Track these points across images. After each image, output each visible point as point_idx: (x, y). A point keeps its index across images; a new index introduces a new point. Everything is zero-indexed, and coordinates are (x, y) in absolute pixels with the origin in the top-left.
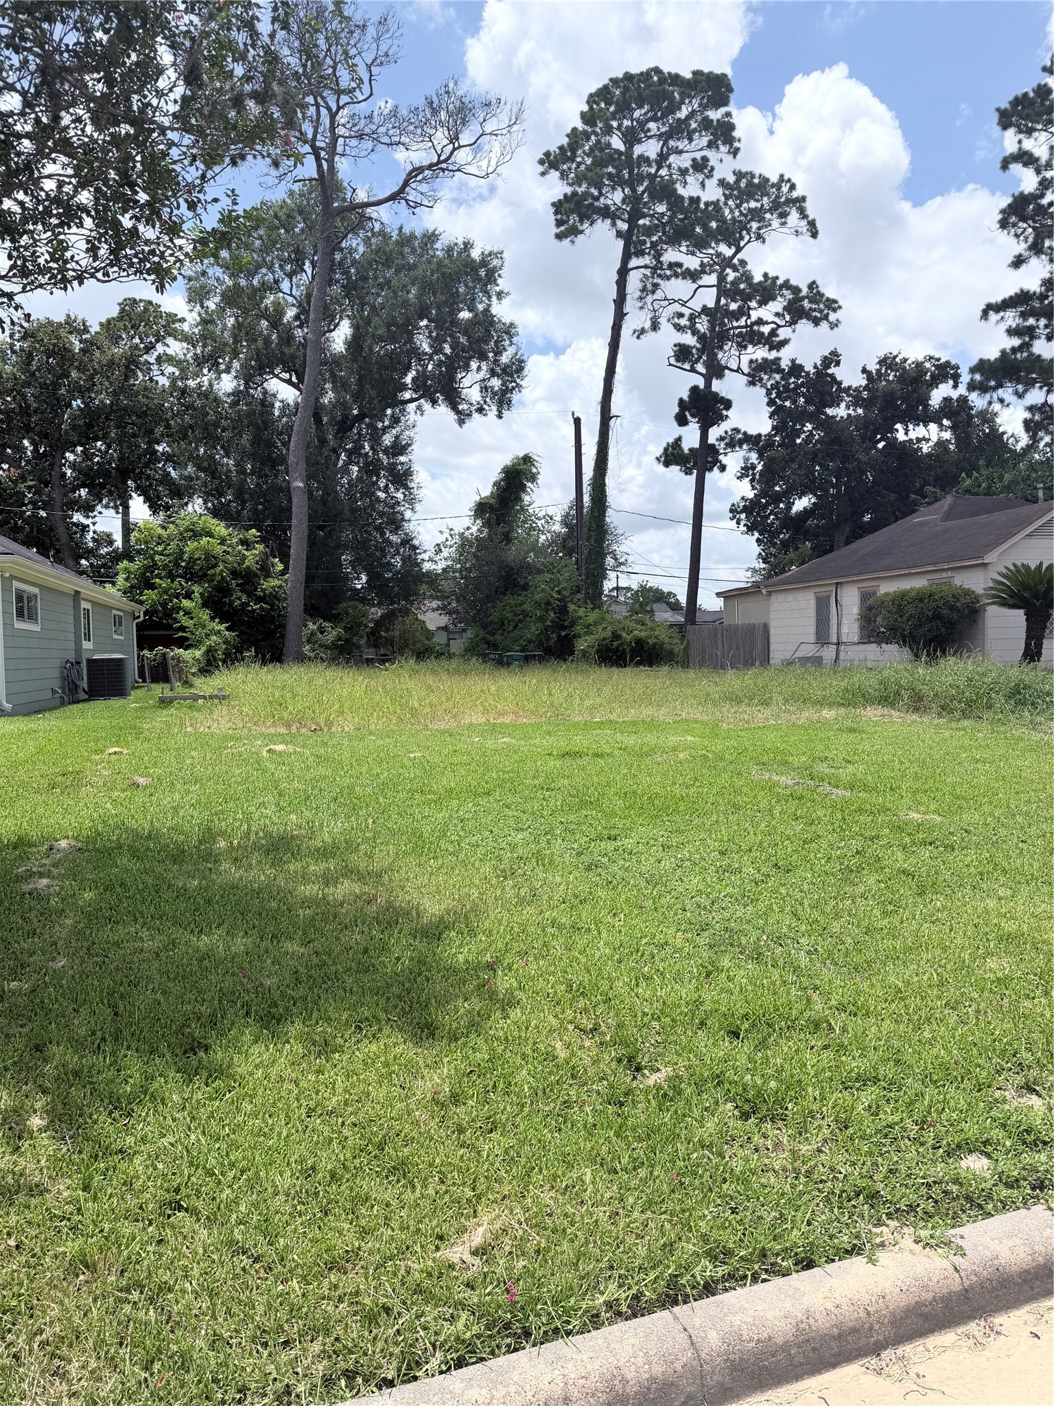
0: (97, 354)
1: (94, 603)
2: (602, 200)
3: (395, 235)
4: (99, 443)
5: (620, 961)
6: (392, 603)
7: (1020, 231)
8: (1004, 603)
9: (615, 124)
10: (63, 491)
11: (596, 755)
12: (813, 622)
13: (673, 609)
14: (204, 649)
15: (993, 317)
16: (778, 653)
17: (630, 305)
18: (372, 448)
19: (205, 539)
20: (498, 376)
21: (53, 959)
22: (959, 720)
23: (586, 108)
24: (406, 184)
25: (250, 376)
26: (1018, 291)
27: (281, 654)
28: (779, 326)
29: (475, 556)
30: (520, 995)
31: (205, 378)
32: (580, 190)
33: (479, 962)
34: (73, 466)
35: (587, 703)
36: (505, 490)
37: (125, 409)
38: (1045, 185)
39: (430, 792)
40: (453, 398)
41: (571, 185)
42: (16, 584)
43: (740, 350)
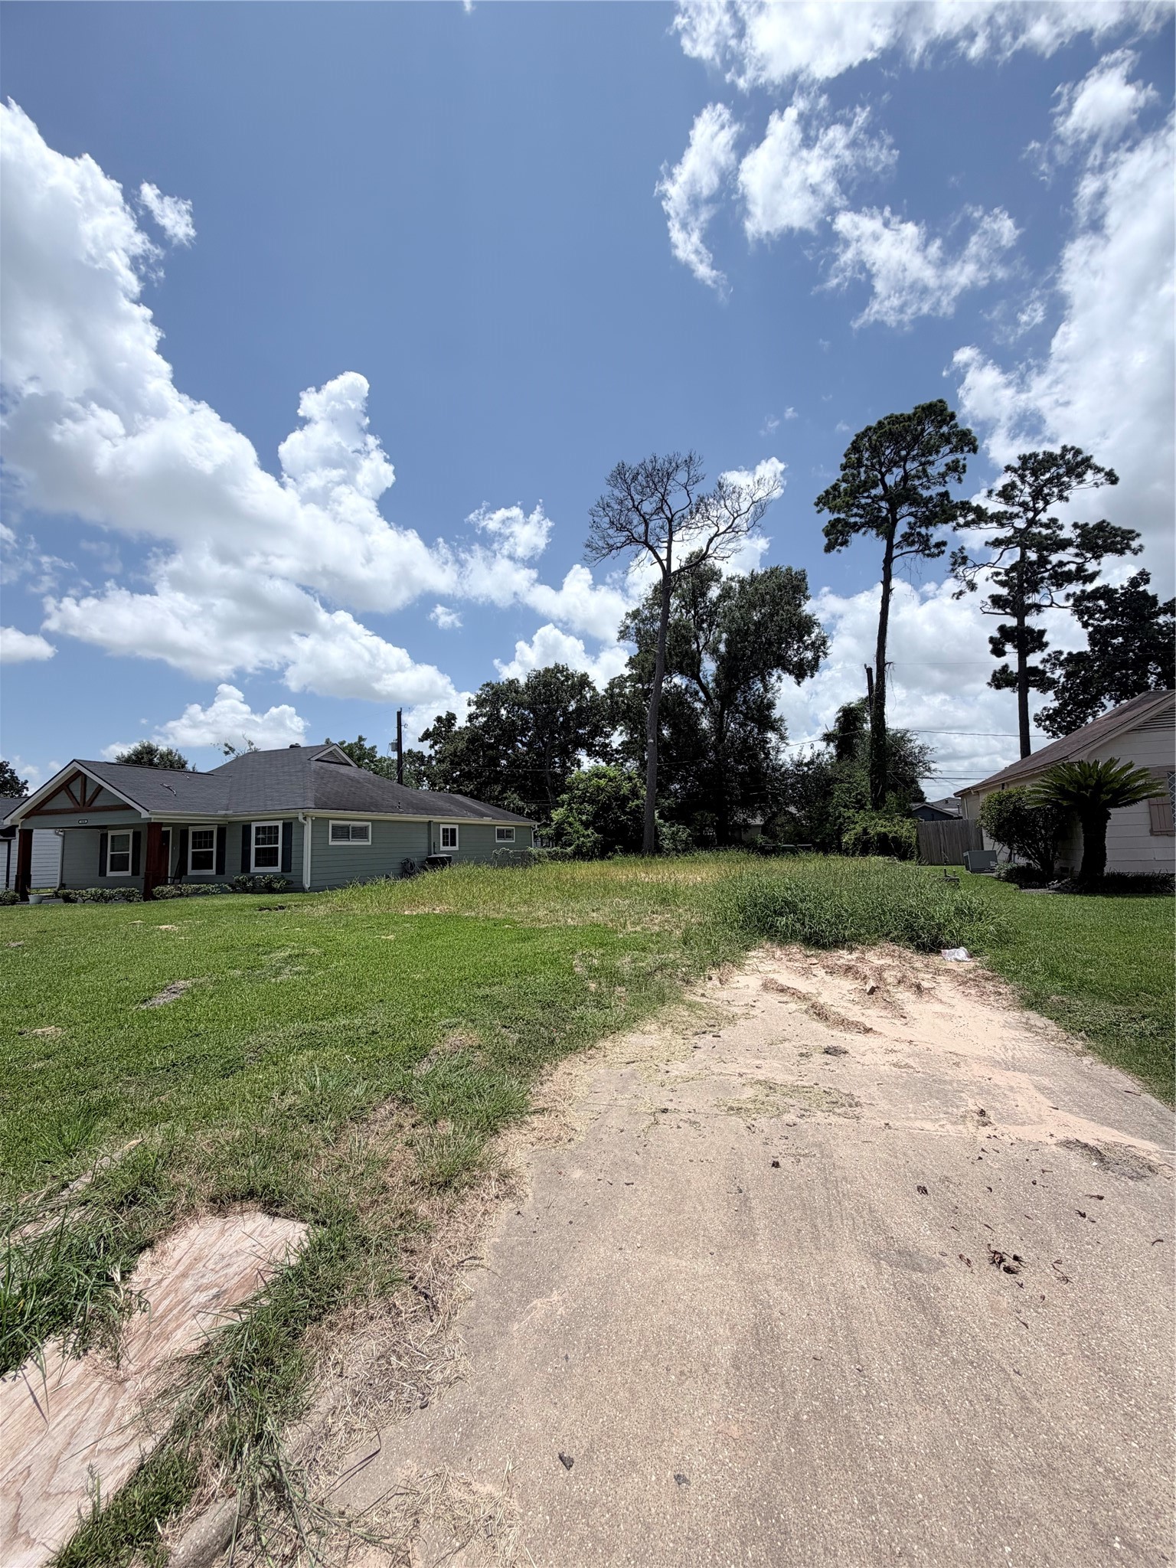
1: (462, 825)
28: (1083, 563)
41: (837, 513)
42: (334, 822)
43: (1054, 588)
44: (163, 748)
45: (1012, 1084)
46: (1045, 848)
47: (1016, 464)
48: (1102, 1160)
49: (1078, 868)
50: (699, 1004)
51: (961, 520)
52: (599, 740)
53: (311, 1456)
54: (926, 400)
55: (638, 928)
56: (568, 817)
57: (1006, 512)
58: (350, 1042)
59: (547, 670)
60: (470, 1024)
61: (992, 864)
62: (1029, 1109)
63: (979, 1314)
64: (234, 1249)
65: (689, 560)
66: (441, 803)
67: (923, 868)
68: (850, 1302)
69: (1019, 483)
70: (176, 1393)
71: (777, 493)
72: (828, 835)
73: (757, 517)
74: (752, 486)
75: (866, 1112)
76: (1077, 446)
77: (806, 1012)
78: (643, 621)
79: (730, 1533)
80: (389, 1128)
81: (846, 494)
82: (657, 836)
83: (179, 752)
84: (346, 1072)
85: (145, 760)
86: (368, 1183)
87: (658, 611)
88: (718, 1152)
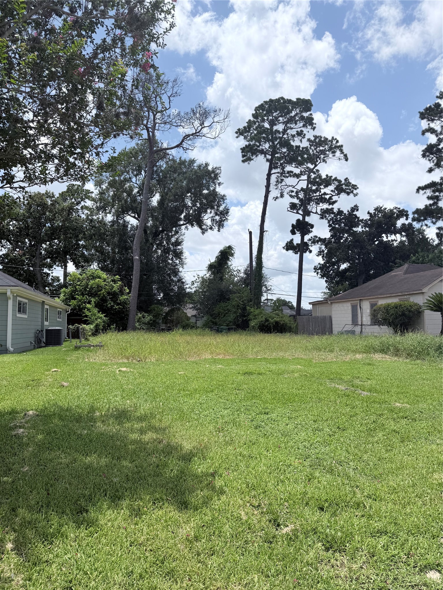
0: (57, 206)
1: (50, 306)
2: (261, 147)
3: (178, 160)
4: (56, 241)
5: (270, 473)
6: (173, 306)
7: (430, 158)
8: (432, 309)
9: (266, 118)
10: (40, 260)
11: (259, 374)
12: (350, 315)
13: (291, 309)
14: (94, 325)
15: (421, 192)
16: (336, 328)
17: (272, 188)
18: (167, 243)
19: (98, 280)
20: (218, 215)
21: (23, 467)
22: (415, 360)
23: (254, 112)
24: (183, 141)
25: (119, 214)
26: (431, 182)
27: (126, 327)
28: (333, 196)
29: (208, 286)
30: (225, 489)
31: (100, 216)
32: (252, 143)
33: (208, 473)
34: (45, 250)
35: (255, 350)
36: (220, 260)
37: (67, 227)
38: (440, 141)
39: (187, 390)
40: (200, 223)
41: (248, 141)
42: (18, 298)
43: (317, 205)
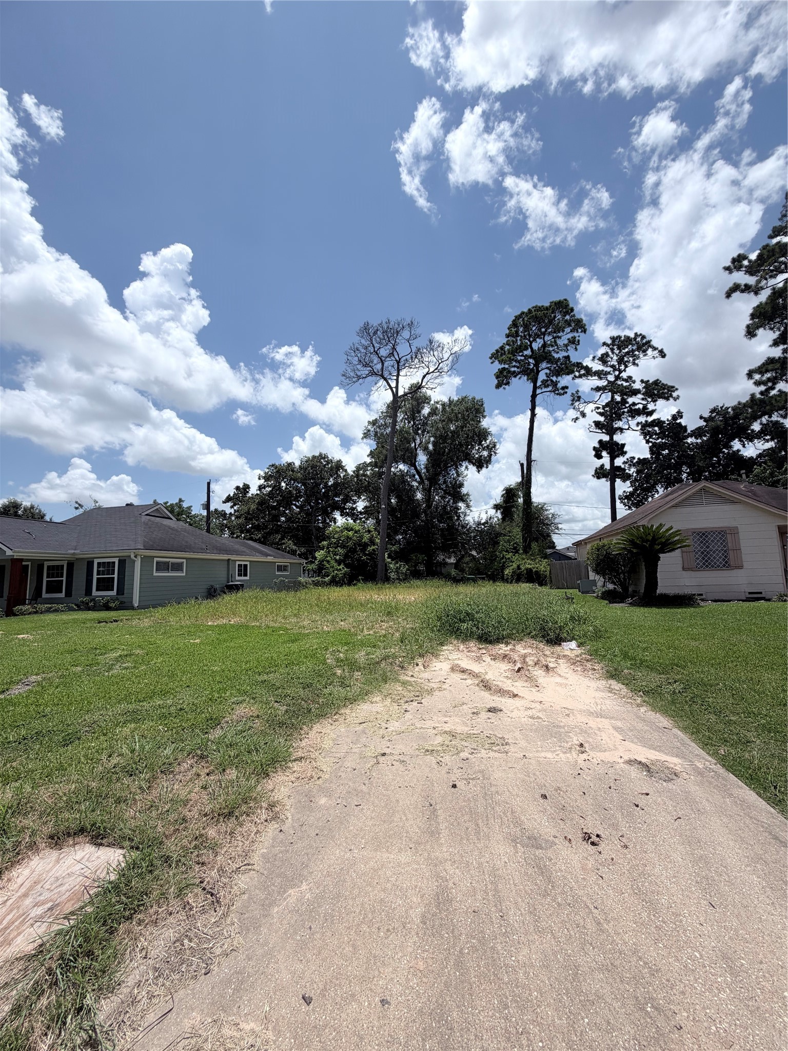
1: (253, 562)
28: (647, 404)
42: (158, 559)
43: (630, 419)
44: (26, 503)
45: (600, 726)
46: (624, 578)
47: (609, 342)
48: (649, 771)
49: (642, 591)
50: (409, 682)
51: (577, 374)
52: (349, 505)
53: (121, 1019)
54: (557, 299)
55: (371, 632)
56: (327, 557)
57: (603, 371)
58: (163, 717)
59: (314, 457)
60: (252, 701)
61: (594, 588)
62: (609, 742)
63: (575, 873)
64: (66, 873)
65: (411, 388)
66: (237, 547)
67: (553, 591)
68: (497, 873)
69: (610, 353)
70: (15, 984)
71: (467, 348)
72: (496, 569)
73: (454, 363)
74: (450, 344)
75: (512, 748)
76: (643, 334)
77: (478, 685)
78: (379, 427)
79: (415, 1034)
80: (190, 777)
81: (509, 353)
82: (386, 570)
83: (40, 507)
84: (159, 738)
85: (12, 512)
86: (172, 817)
87: (389, 421)
88: (418, 780)
